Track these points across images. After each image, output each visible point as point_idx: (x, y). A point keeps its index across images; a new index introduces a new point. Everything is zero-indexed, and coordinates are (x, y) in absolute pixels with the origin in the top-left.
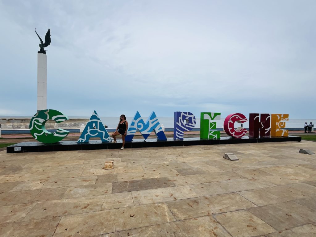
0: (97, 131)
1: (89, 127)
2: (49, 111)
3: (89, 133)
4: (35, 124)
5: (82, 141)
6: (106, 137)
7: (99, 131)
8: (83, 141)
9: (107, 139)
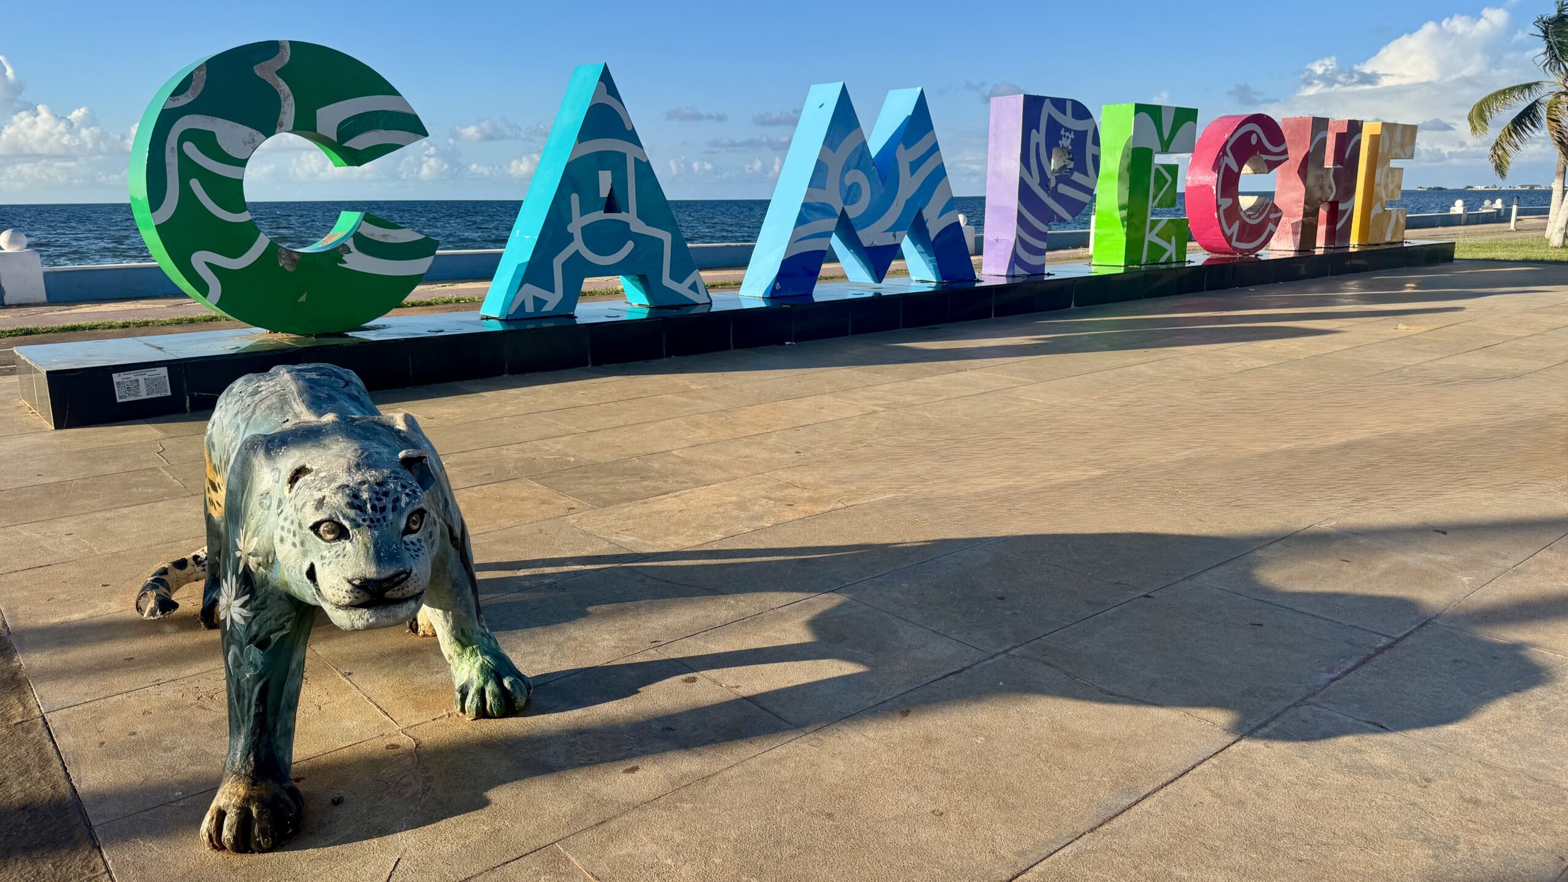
0: (624, 232)
1: (575, 198)
2: (286, 55)
3: (578, 245)
4: (188, 168)
5: (539, 302)
6: (679, 275)
7: (638, 226)
8: (548, 308)
9: (683, 289)
